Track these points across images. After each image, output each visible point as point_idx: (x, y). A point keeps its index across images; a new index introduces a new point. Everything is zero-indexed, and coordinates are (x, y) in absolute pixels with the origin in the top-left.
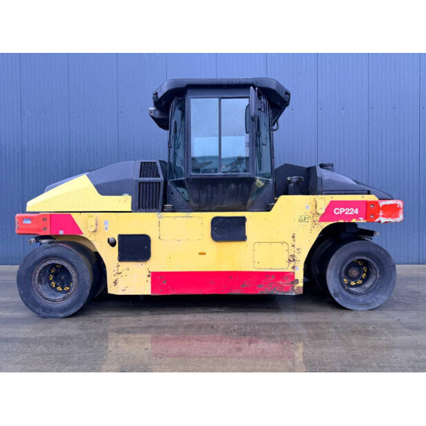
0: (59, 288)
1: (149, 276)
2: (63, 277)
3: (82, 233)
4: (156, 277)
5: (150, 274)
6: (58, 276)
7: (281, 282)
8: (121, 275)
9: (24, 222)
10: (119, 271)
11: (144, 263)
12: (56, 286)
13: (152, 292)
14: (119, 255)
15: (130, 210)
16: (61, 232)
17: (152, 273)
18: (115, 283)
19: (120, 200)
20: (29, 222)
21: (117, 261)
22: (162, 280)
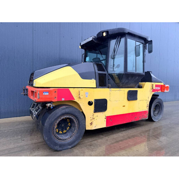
0: (61, 132)
1: (105, 118)
2: (63, 125)
3: (74, 99)
4: (108, 118)
5: (106, 117)
6: (60, 125)
7: (145, 115)
8: (94, 119)
9: (44, 94)
10: (94, 118)
11: (104, 112)
12: (59, 131)
13: (106, 126)
14: (94, 109)
15: (96, 87)
16: (63, 99)
17: (107, 117)
18: (91, 124)
19: (91, 82)
20: (48, 94)
21: (93, 112)
22: (110, 119)
